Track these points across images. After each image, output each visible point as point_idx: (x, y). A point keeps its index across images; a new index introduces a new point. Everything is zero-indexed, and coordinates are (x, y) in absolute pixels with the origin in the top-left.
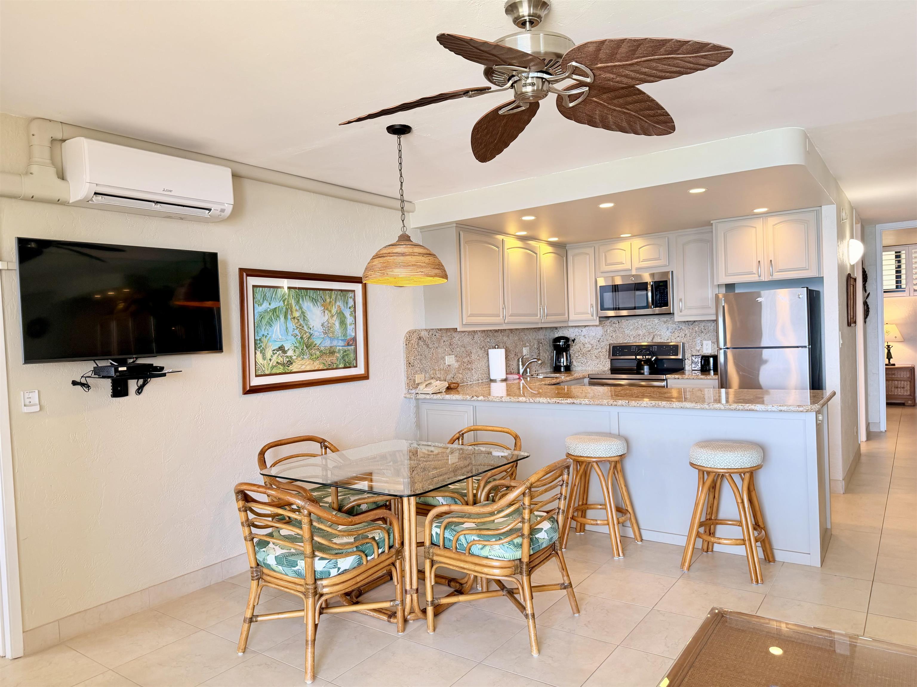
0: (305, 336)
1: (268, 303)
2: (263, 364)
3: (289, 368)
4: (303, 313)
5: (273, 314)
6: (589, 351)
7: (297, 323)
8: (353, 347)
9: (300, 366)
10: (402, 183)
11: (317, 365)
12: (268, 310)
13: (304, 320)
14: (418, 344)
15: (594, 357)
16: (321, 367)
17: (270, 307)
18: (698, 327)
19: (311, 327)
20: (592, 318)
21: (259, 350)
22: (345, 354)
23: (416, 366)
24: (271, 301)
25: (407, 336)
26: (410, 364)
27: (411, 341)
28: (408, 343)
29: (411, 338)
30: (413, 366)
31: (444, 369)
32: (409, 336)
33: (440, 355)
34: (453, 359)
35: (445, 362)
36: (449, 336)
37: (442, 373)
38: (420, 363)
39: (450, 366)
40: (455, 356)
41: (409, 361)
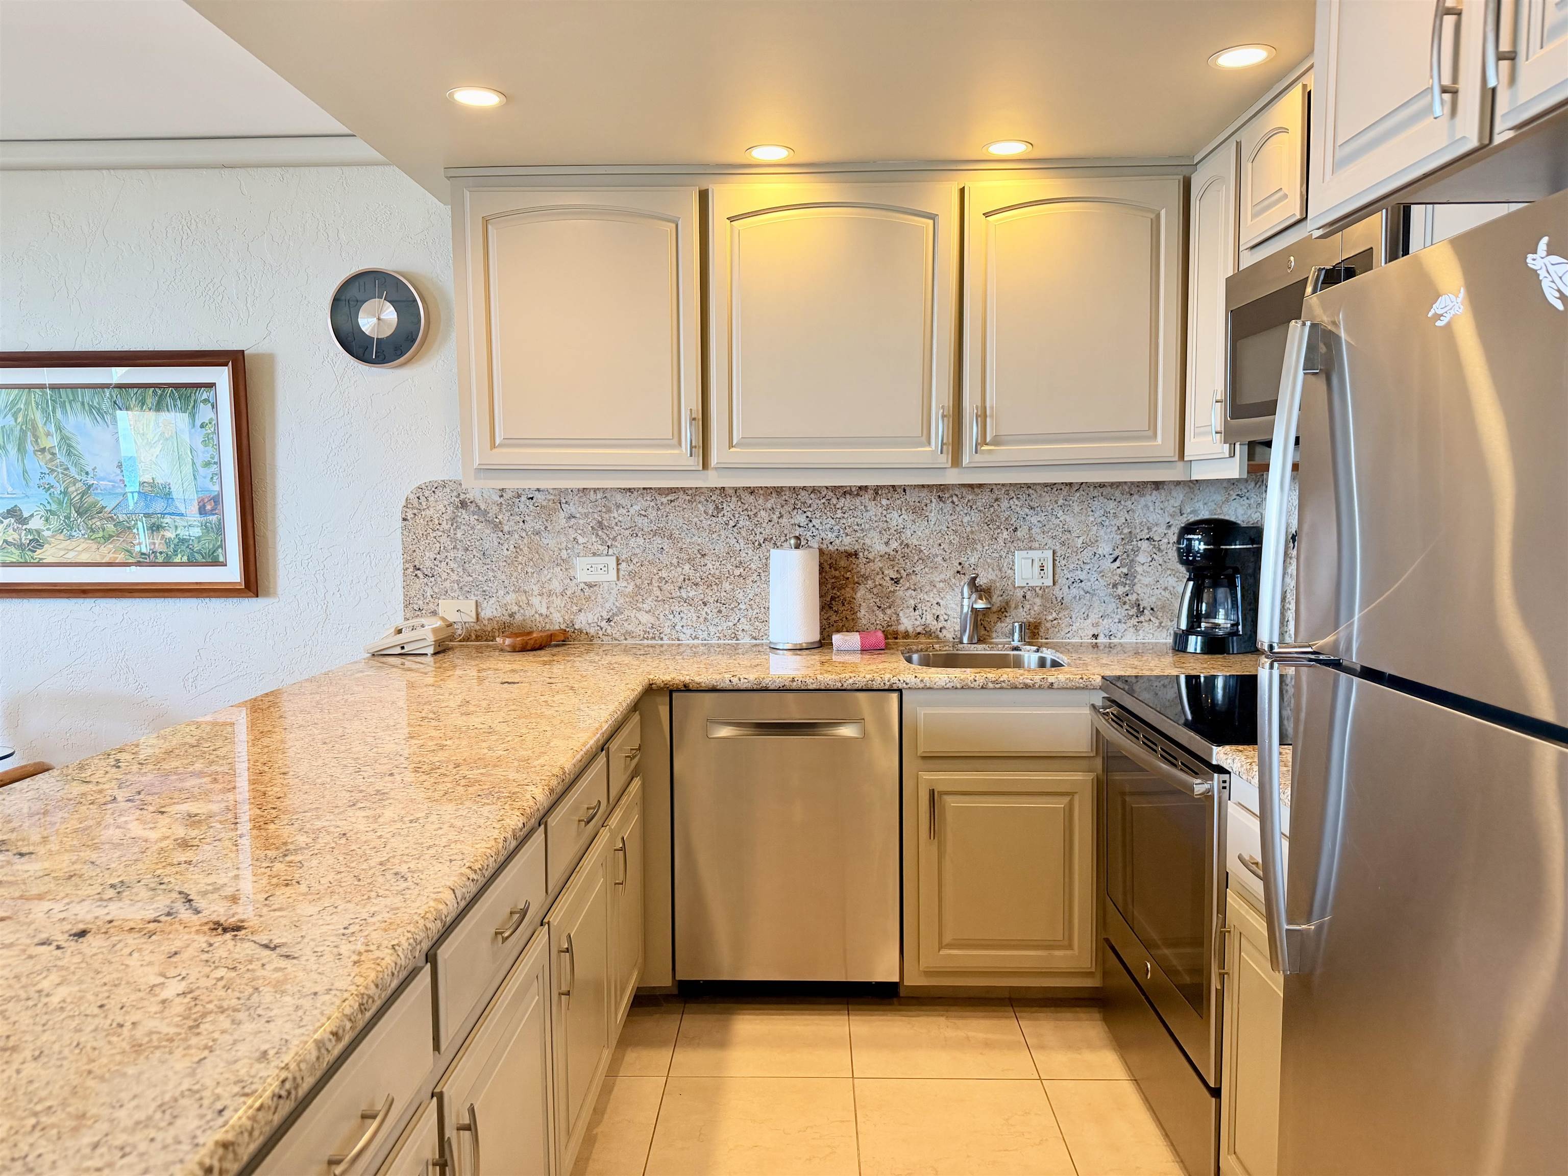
0: (71, 489)
3: (35, 555)
4: (64, 439)
7: (51, 460)
8: (213, 518)
9: (62, 553)
11: (107, 552)
13: (69, 453)
14: (453, 519)
16: (121, 558)
19: (89, 469)
20: (1220, 448)
23: (444, 576)
25: (412, 496)
26: (419, 569)
27: (424, 510)
28: (412, 516)
29: (424, 504)
30: (433, 576)
31: (569, 593)
32: (418, 498)
33: (551, 553)
34: (610, 568)
35: (572, 573)
36: (597, 503)
37: (558, 602)
38: (460, 570)
39: (596, 585)
40: (618, 560)
41: (417, 563)
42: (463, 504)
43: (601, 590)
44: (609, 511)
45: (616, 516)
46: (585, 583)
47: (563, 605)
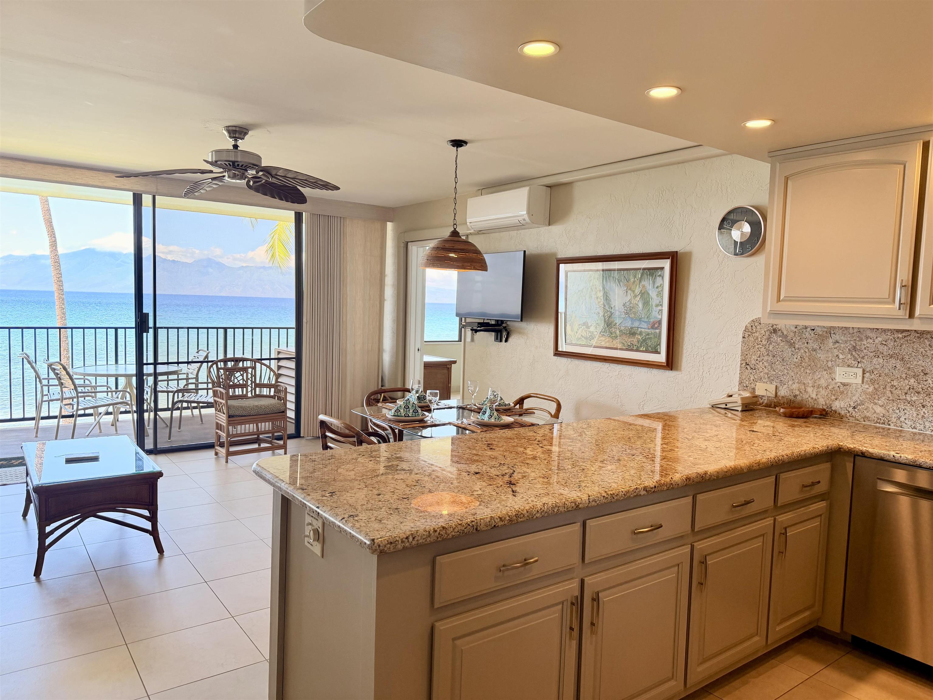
0: (606, 315)
2: (571, 335)
4: (606, 293)
5: (581, 294)
7: (600, 302)
8: (657, 331)
9: (600, 342)
11: (616, 344)
13: (606, 299)
14: (769, 339)
16: (620, 346)
19: (612, 306)
21: (569, 323)
22: (647, 337)
23: (761, 370)
25: (749, 325)
26: (748, 365)
27: (754, 333)
28: (748, 336)
29: (754, 330)
30: (755, 369)
31: (830, 387)
32: (752, 326)
33: (822, 363)
34: (858, 376)
35: (834, 376)
36: (853, 335)
37: (823, 392)
38: (770, 367)
39: (848, 385)
40: (864, 371)
41: (747, 361)
42: (775, 331)
43: (851, 388)
44: (861, 340)
45: (865, 343)
46: (841, 383)
47: (826, 395)
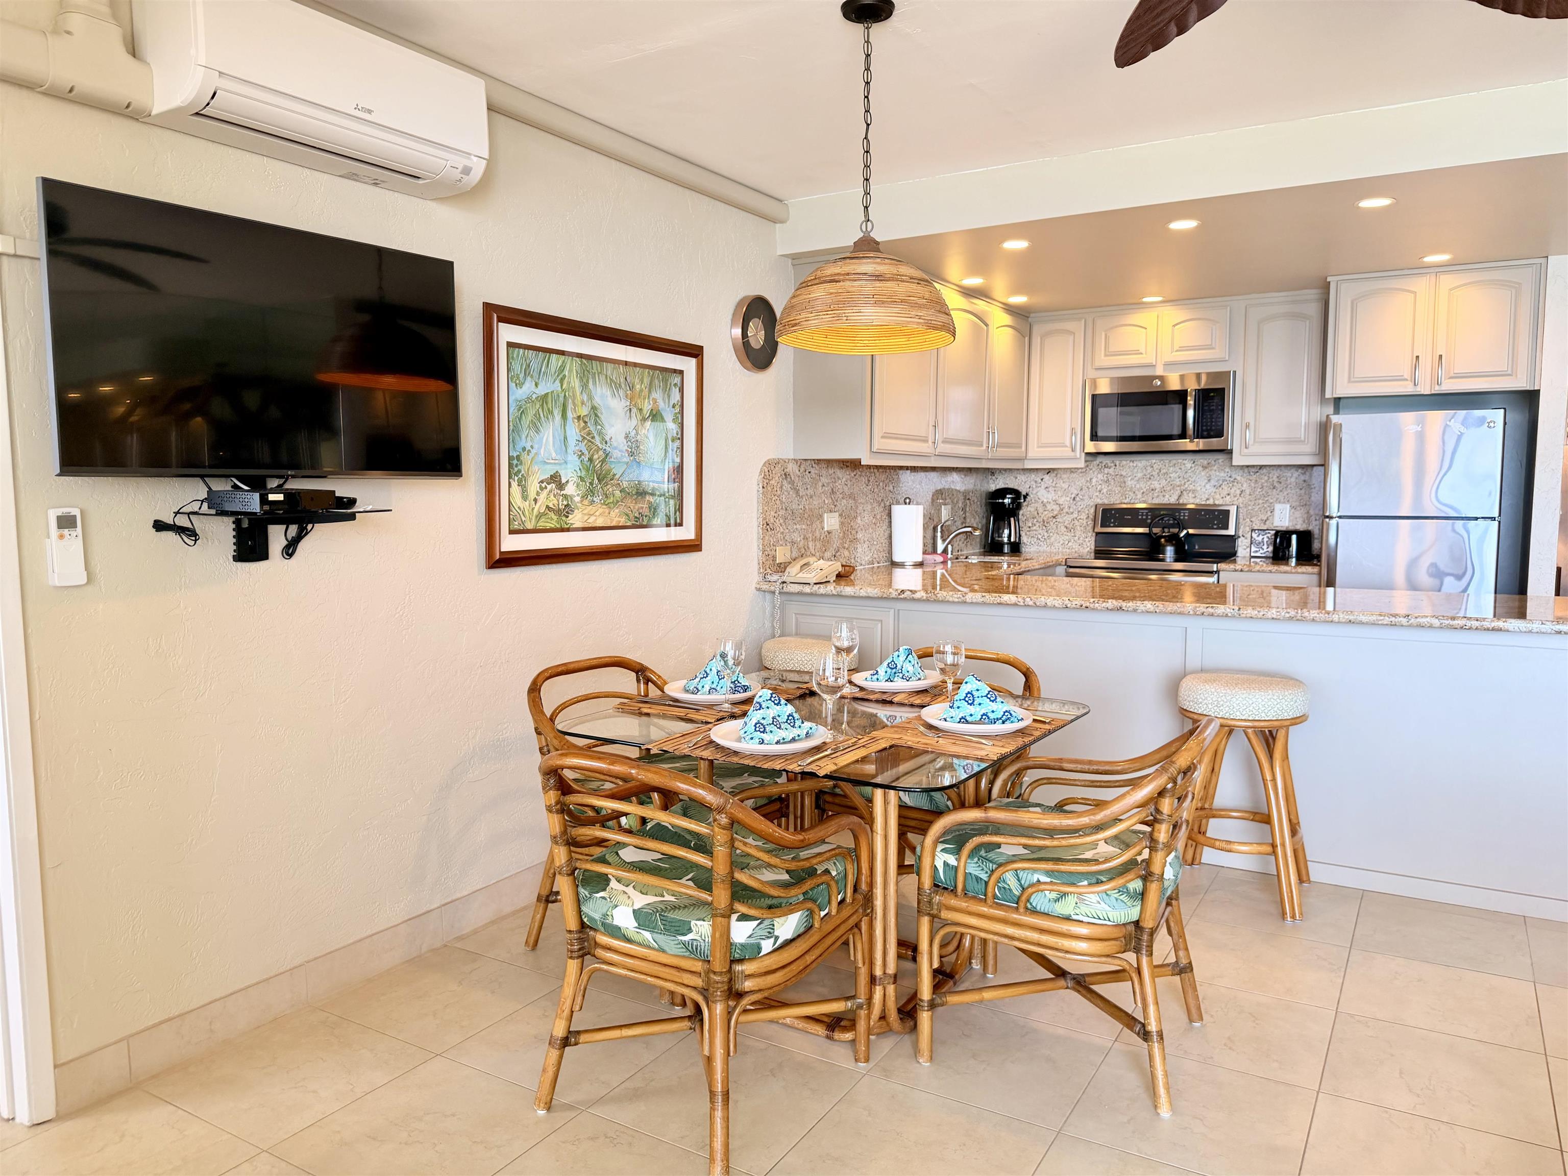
0: (596, 457)
1: (534, 383)
2: (522, 509)
5: (542, 405)
6: (1054, 517)
8: (676, 485)
9: (586, 517)
10: (868, 125)
11: (615, 517)
12: (534, 396)
13: (596, 423)
14: (782, 487)
15: (1063, 529)
16: (622, 521)
17: (537, 391)
18: (1266, 478)
19: (607, 439)
20: (1072, 454)
21: (516, 478)
23: (778, 529)
24: (539, 378)
25: (766, 470)
26: (768, 525)
27: (770, 480)
28: (766, 484)
29: (771, 475)
30: (774, 530)
31: (822, 538)
32: (769, 471)
33: (816, 510)
34: (836, 521)
35: (823, 525)
36: (831, 476)
37: (818, 545)
39: (831, 532)
40: (839, 514)
41: (767, 520)
42: (786, 476)
44: (835, 481)
45: (838, 485)
46: (827, 531)
47: (820, 547)
